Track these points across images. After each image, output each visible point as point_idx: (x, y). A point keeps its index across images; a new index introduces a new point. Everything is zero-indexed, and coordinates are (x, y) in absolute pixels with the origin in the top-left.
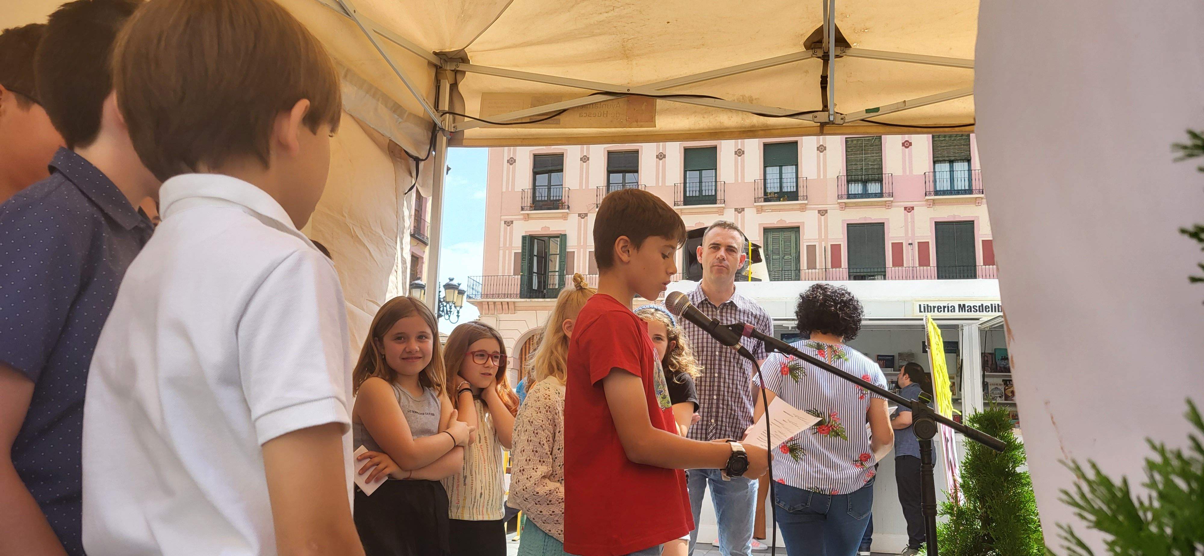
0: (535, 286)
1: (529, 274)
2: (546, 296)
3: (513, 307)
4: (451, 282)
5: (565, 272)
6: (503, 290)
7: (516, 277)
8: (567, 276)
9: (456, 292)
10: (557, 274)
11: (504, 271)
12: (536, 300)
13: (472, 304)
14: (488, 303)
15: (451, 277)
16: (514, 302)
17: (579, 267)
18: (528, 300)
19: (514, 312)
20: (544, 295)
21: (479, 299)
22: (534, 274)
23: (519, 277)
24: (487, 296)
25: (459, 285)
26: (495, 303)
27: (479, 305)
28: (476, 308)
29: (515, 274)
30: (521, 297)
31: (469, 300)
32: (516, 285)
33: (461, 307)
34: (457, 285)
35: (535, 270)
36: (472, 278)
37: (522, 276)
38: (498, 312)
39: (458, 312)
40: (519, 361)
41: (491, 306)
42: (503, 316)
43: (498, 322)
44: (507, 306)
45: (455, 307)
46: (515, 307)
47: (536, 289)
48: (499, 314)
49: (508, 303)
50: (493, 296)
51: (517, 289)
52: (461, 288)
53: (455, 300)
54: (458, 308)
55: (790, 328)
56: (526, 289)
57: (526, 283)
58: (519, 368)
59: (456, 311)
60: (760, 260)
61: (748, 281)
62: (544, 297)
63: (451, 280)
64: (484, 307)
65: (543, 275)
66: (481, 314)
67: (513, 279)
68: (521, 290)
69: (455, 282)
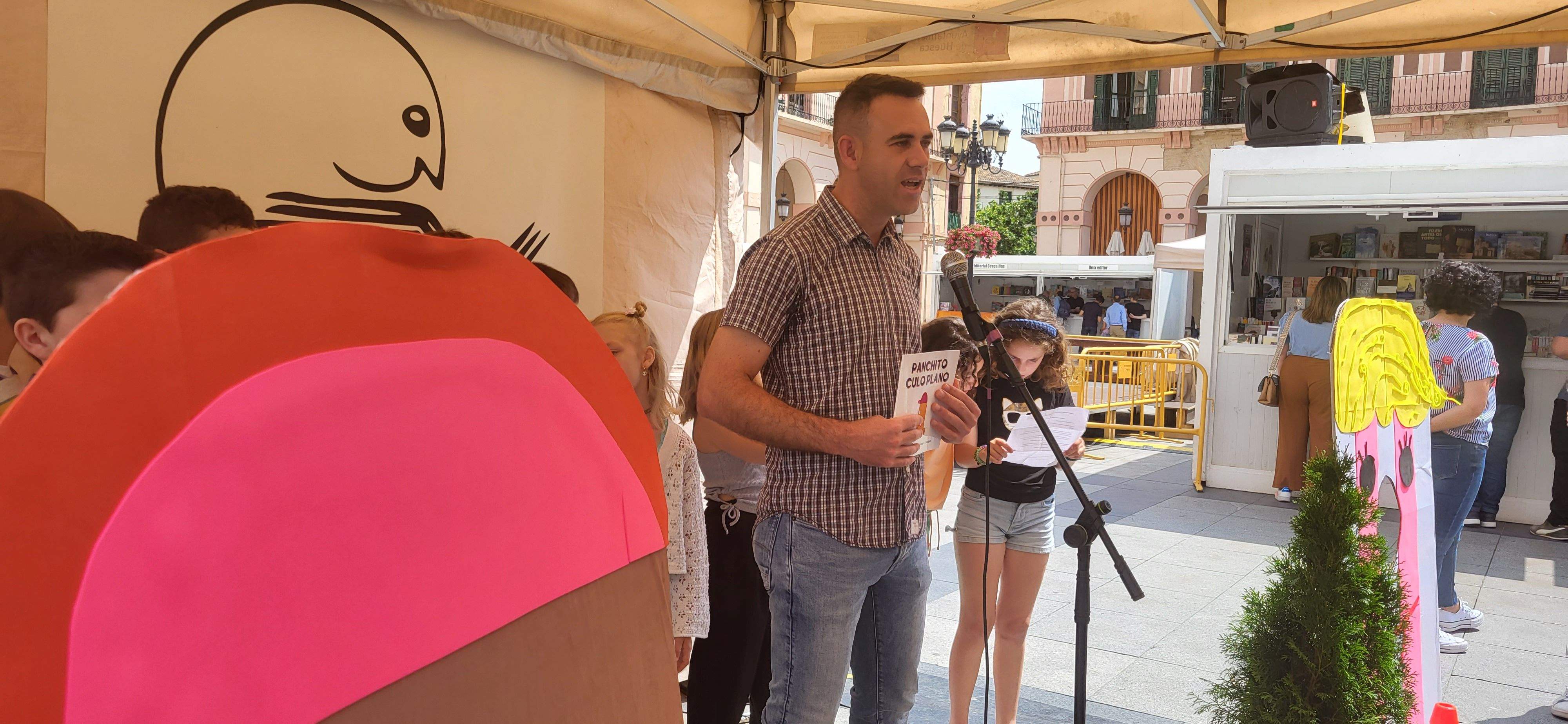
0: (1115, 112)
1: (1106, 97)
2: (1130, 126)
3: (1083, 142)
4: (990, 121)
5: (1157, 90)
6: (1069, 121)
7: (1088, 101)
8: (1159, 97)
9: (997, 133)
10: (1145, 94)
11: (1071, 93)
12: (1115, 132)
13: (1029, 141)
14: (1050, 138)
15: (990, 114)
16: (1085, 137)
17: (1176, 82)
18: (1103, 133)
19: (1084, 150)
20: (1127, 125)
21: (1038, 134)
22: (1114, 96)
23: (1092, 101)
24: (1048, 129)
25: (1001, 123)
26: (1058, 138)
27: (1039, 142)
28: (1034, 145)
29: (1086, 98)
30: (1094, 129)
31: (1024, 136)
32: (1087, 113)
33: (1004, 152)
34: (998, 124)
35: (1115, 89)
36: (1029, 105)
37: (1095, 100)
38: (1063, 150)
39: (1001, 159)
40: (1092, 215)
41: (1055, 143)
42: (1070, 156)
43: (1063, 163)
44: (1075, 143)
45: (997, 152)
46: (1086, 142)
47: (1116, 116)
48: (1065, 153)
49: (1076, 137)
50: (1056, 129)
51: (1088, 119)
52: (1003, 127)
53: (995, 145)
54: (1001, 154)
55: (1377, 218)
56: (1101, 117)
57: (1101, 109)
58: (1092, 224)
59: (998, 158)
60: (1361, 109)
61: (1336, 142)
62: (1126, 128)
63: (990, 117)
64: (1045, 144)
65: (1126, 95)
66: (1041, 154)
67: (1084, 105)
68: (1094, 120)
69: (994, 121)
